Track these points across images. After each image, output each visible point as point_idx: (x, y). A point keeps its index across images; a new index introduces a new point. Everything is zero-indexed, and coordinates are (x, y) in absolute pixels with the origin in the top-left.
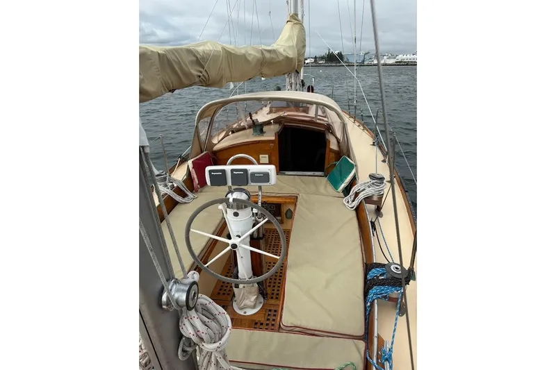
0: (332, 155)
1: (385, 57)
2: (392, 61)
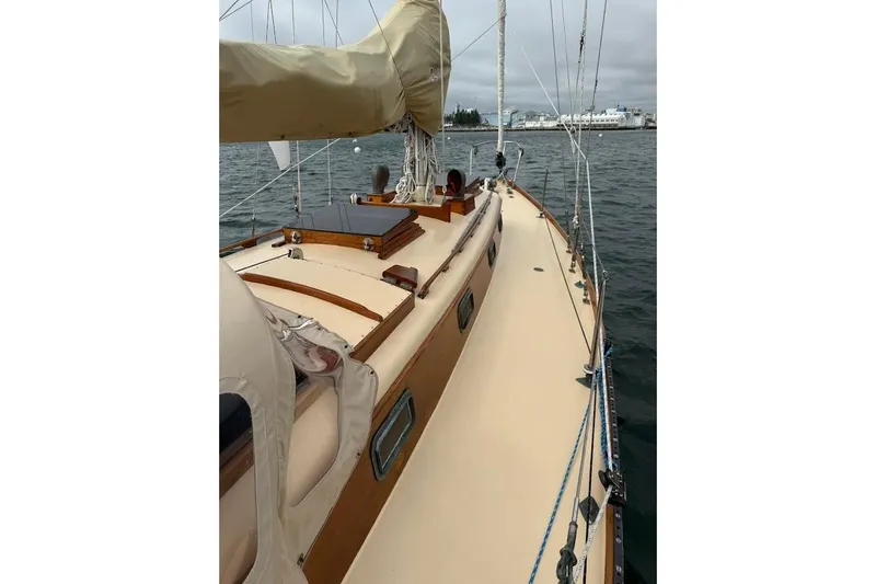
1: (542, 118)
2: (552, 124)
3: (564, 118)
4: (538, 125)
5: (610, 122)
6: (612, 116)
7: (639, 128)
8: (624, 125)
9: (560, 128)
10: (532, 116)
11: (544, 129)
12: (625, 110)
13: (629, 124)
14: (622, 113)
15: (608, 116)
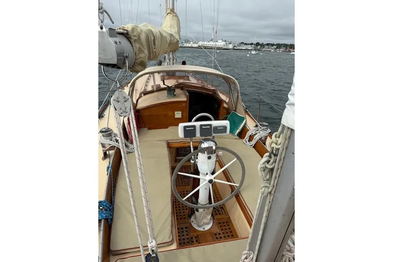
0: (225, 111)
1: (191, 43)
2: (195, 45)
3: (201, 43)
4: (190, 45)
5: (220, 46)
6: (220, 44)
7: (231, 49)
8: (225, 48)
9: (199, 47)
10: (187, 41)
11: (192, 47)
12: (225, 41)
13: (227, 48)
14: (224, 42)
15: (219, 43)
